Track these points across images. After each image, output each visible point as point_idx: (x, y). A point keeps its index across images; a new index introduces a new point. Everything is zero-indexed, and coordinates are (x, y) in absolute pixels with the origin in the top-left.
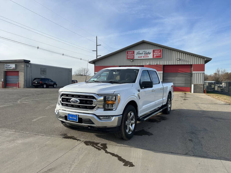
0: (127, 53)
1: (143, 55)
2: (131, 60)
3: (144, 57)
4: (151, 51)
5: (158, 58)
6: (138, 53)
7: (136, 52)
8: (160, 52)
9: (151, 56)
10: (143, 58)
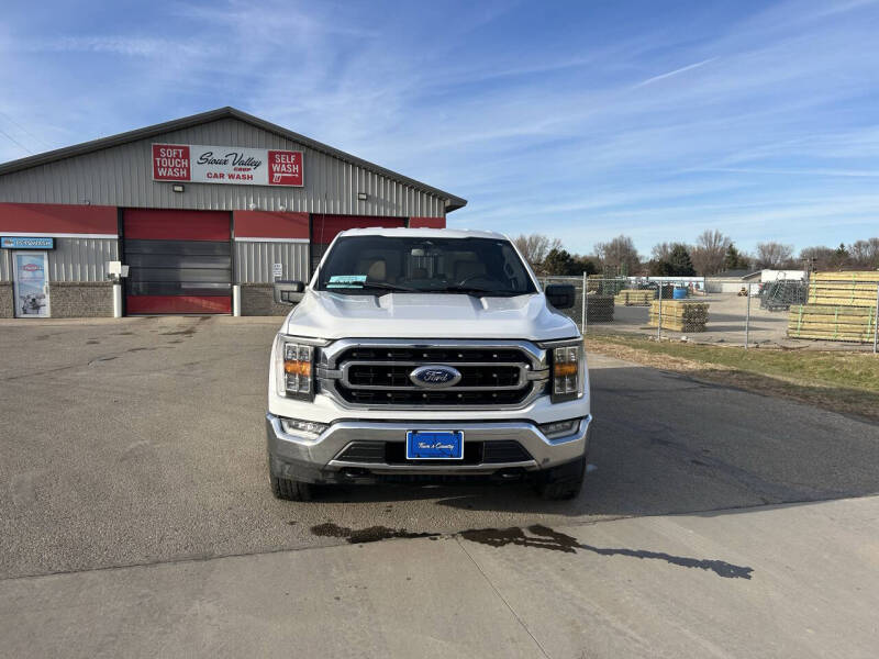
0: (157, 154)
1: (228, 169)
2: (178, 184)
3: (231, 176)
4: (261, 155)
5: (291, 184)
6: (206, 160)
7: (196, 151)
8: (298, 162)
9: (260, 176)
10: (226, 180)
